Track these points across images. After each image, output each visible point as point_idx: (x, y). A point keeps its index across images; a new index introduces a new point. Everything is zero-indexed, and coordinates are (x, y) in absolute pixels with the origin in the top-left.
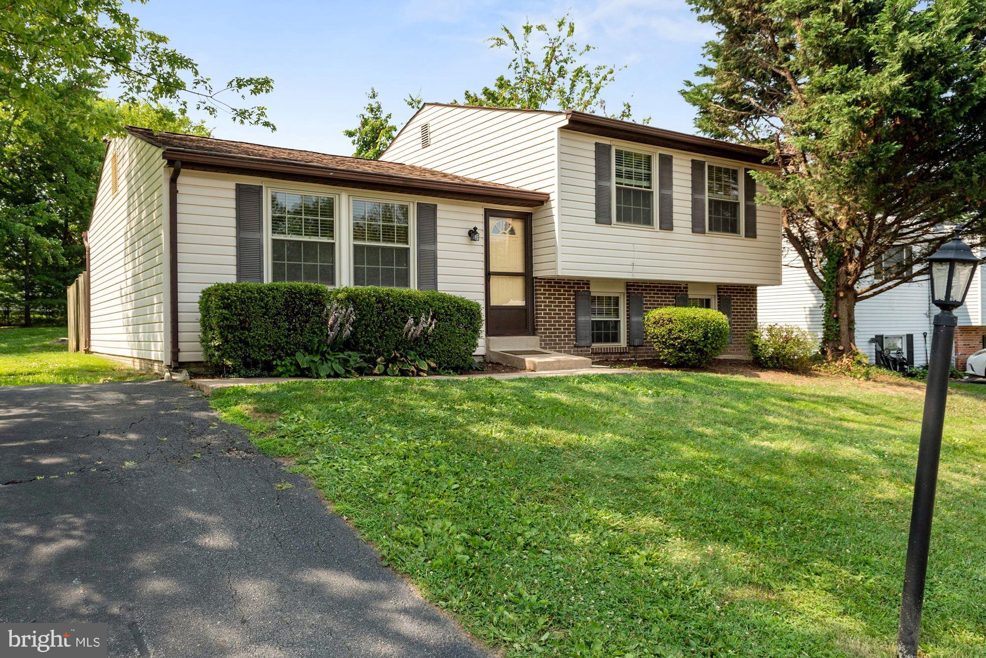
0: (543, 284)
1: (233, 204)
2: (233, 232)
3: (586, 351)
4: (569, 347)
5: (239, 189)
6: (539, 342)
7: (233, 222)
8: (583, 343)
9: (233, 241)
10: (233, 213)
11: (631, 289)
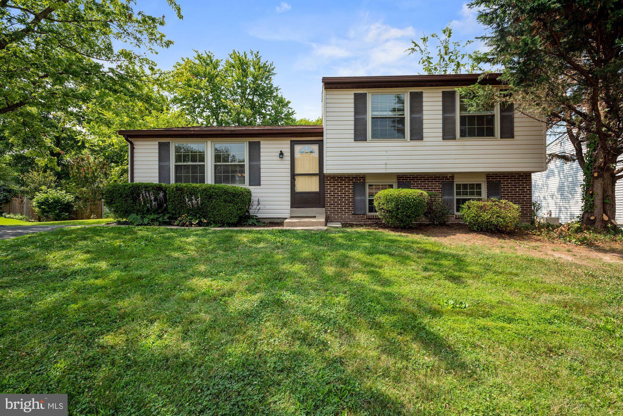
0: (329, 179)
1: (157, 151)
2: (157, 163)
3: (362, 217)
4: (348, 215)
5: (160, 144)
6: (324, 212)
7: (157, 159)
8: (358, 212)
9: (157, 167)
10: (157, 155)
11: (400, 180)
